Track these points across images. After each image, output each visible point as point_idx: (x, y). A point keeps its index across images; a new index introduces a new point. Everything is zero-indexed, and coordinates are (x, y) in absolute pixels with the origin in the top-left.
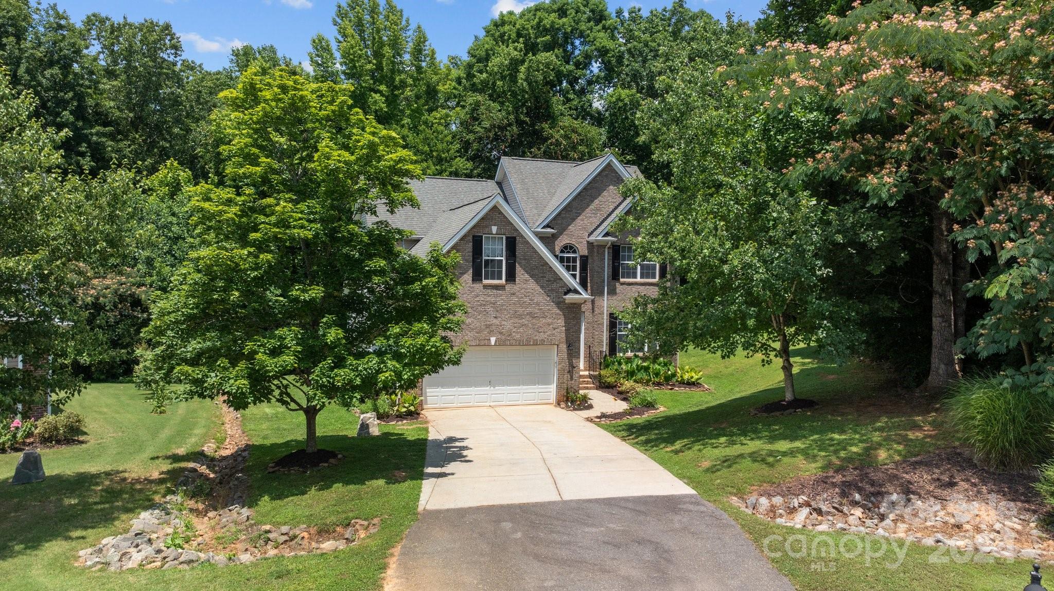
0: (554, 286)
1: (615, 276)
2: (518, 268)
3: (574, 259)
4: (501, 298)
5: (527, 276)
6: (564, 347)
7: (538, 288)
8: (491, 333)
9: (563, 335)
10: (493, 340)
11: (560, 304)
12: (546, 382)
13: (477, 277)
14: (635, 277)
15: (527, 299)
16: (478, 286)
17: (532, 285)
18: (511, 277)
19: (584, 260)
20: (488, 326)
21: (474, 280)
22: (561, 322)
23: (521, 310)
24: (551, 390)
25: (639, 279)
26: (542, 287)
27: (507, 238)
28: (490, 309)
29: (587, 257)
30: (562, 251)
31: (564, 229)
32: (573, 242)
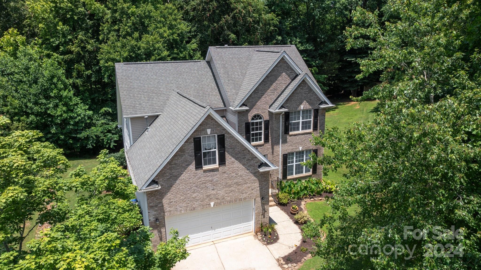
0: (252, 162)
1: (286, 131)
2: (227, 155)
3: (261, 123)
4: (216, 176)
5: (233, 159)
6: (259, 199)
7: (241, 166)
8: (211, 200)
9: (258, 192)
10: (212, 204)
11: (256, 174)
12: (248, 220)
13: (199, 166)
14: (298, 129)
15: (234, 175)
16: (200, 172)
17: (237, 164)
18: (222, 161)
19: (267, 123)
20: (208, 196)
21: (197, 168)
22: (257, 184)
23: (230, 182)
24: (251, 225)
25: (301, 131)
26: (244, 165)
27: (218, 136)
28: (209, 185)
29: (268, 121)
30: (253, 119)
31: (254, 105)
32: (260, 112)
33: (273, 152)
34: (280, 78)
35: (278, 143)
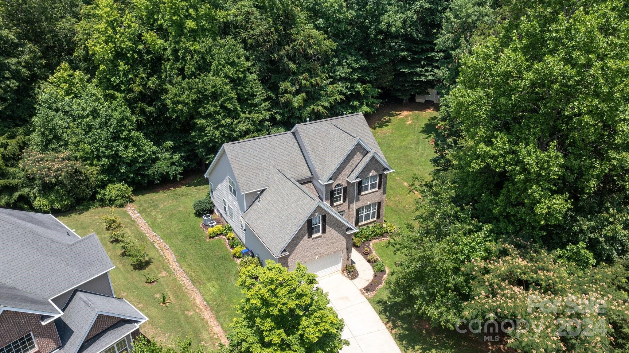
0: (342, 228)
1: (359, 193)
2: (327, 227)
3: (341, 189)
4: (320, 241)
5: (331, 228)
6: (345, 250)
7: (335, 232)
8: (316, 255)
9: (345, 246)
10: (317, 257)
11: (345, 235)
12: (337, 263)
13: (310, 236)
14: (367, 190)
15: (331, 238)
16: (310, 239)
17: (333, 231)
18: (324, 231)
19: (345, 189)
20: (314, 253)
21: (308, 238)
22: (345, 241)
23: (328, 243)
24: (340, 266)
25: (369, 191)
26: (337, 231)
27: (322, 216)
28: (315, 246)
29: (346, 187)
30: (335, 187)
31: (336, 178)
32: (340, 182)
33: (349, 208)
34: (355, 156)
35: (353, 202)
